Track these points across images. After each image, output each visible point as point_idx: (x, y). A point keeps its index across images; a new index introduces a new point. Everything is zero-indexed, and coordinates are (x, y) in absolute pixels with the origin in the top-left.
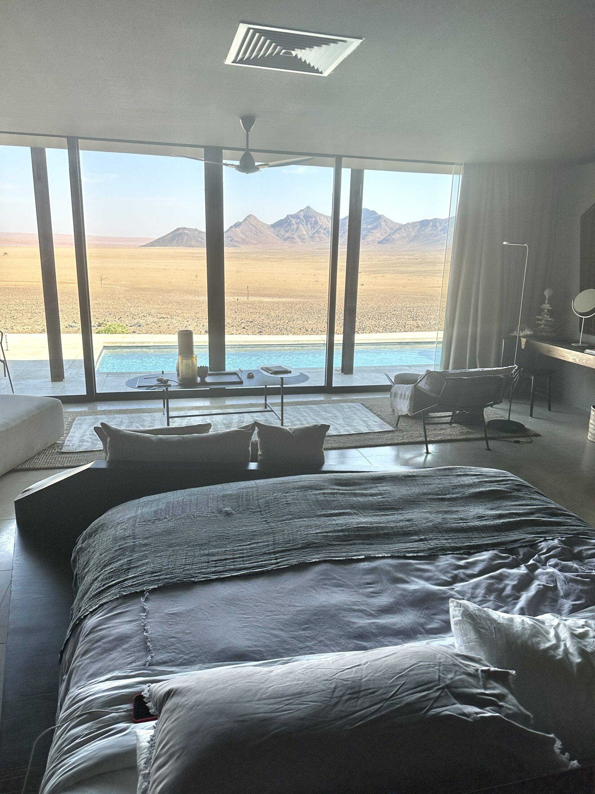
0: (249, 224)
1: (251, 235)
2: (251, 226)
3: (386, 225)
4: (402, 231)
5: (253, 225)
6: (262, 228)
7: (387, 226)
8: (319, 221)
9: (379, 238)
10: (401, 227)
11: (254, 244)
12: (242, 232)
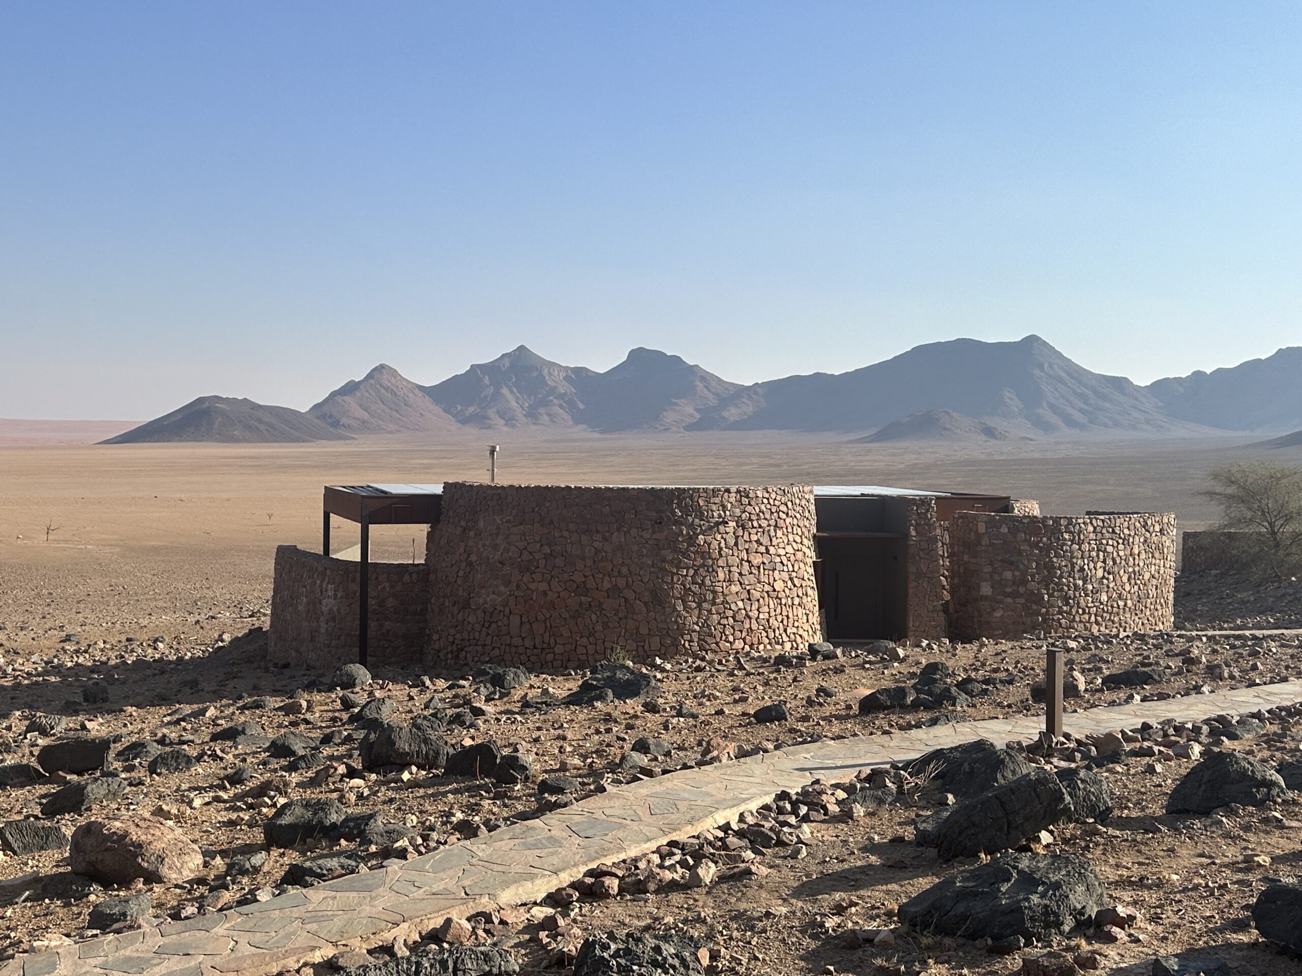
0: (378, 387)
1: (383, 411)
2: (383, 391)
3: (706, 387)
4: (744, 400)
5: (387, 389)
6: (410, 395)
7: (709, 390)
8: (547, 377)
9: (691, 415)
10: (741, 391)
11: (390, 432)
12: (361, 406)
